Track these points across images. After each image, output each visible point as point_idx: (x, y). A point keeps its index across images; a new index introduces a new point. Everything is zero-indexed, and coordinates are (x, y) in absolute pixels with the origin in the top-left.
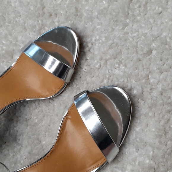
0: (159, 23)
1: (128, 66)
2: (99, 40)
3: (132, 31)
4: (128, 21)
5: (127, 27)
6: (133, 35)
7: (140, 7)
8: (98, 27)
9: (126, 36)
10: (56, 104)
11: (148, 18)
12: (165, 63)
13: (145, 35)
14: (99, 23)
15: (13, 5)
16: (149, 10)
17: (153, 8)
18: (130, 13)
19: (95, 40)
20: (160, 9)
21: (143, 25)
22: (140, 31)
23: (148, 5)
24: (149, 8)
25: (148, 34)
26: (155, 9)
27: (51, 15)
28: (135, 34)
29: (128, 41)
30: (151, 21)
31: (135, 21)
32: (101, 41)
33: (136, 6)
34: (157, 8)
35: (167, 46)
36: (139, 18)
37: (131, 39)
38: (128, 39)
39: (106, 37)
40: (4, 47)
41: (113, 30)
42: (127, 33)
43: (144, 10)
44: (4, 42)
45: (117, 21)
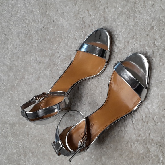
0: (154, 10)
1: (141, 41)
2: (121, 31)
3: (139, 19)
4: (136, 15)
5: (136, 19)
7: (141, 5)
8: (119, 24)
10: (102, 78)
11: (147, 10)
12: (162, 32)
13: (147, 20)
14: (119, 21)
15: (65, 28)
17: (149, 3)
18: (136, 10)
19: (119, 32)
20: (153, 3)
21: (145, 14)
22: (144, 18)
23: (146, 2)
24: (146, 5)
25: (149, 18)
27: (90, 26)
28: (142, 21)
29: (138, 26)
30: (149, 10)
31: (140, 14)
32: (123, 31)
33: (139, 5)
34: (151, 2)
35: (161, 22)
36: (142, 11)
37: (140, 25)
38: (138, 25)
39: (125, 28)
40: (64, 55)
41: (128, 23)
42: (137, 22)
43: (144, 6)
44: (64, 52)
45: (130, 16)
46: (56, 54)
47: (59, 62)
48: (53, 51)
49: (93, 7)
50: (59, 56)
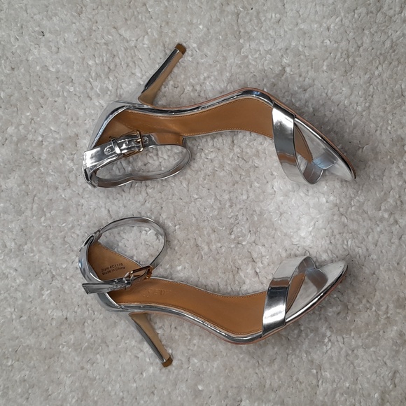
0: (282, 33)
2: (209, 77)
3: (251, 52)
4: (241, 41)
5: (242, 50)
6: (255, 56)
7: (251, 20)
8: (202, 61)
9: (246, 61)
11: (266, 31)
12: (305, 78)
13: (268, 52)
14: (202, 55)
16: (265, 20)
17: (269, 17)
18: (242, 31)
19: (205, 79)
20: (278, 15)
21: (263, 41)
22: (261, 49)
23: (261, 15)
24: (263, 19)
25: (273, 50)
26: (272, 17)
28: (257, 55)
29: (250, 66)
30: (271, 32)
31: (250, 39)
32: (212, 78)
33: (247, 20)
34: (273, 15)
35: (302, 57)
36: (254, 34)
37: (253, 63)
38: (250, 64)
39: (218, 71)
40: (57, 136)
41: (225, 59)
42: (247, 57)
43: (258, 23)
44: (52, 128)
45: (228, 45)
46: (30, 137)
47: (44, 155)
48: (21, 128)
49: (129, 22)
50: (40, 139)
